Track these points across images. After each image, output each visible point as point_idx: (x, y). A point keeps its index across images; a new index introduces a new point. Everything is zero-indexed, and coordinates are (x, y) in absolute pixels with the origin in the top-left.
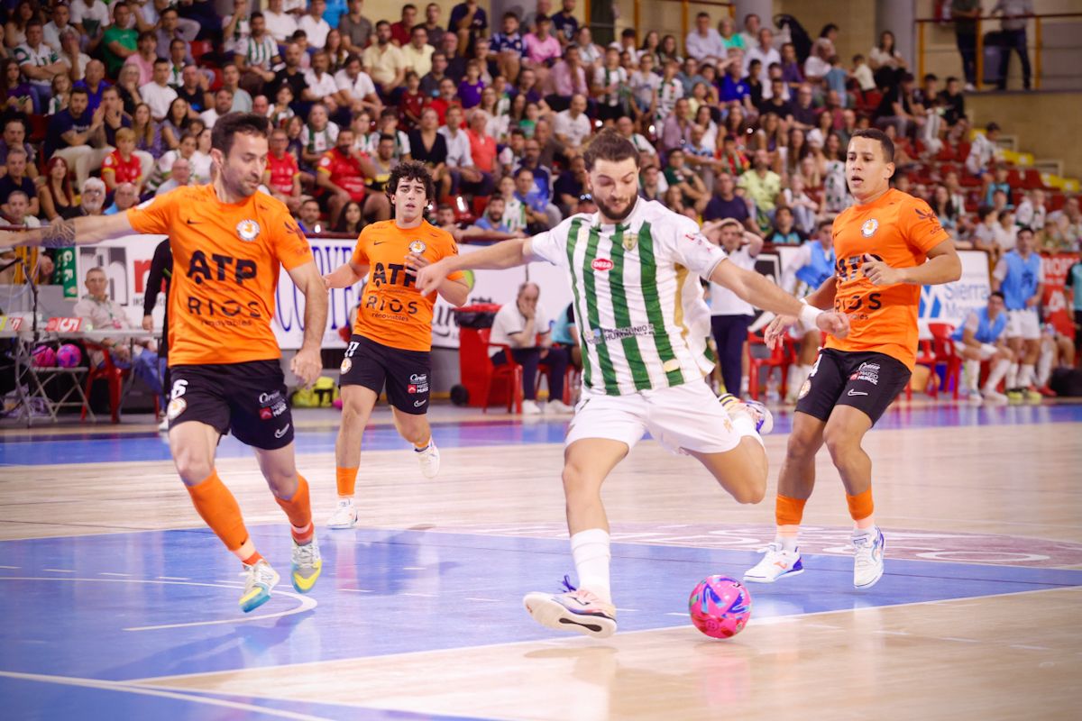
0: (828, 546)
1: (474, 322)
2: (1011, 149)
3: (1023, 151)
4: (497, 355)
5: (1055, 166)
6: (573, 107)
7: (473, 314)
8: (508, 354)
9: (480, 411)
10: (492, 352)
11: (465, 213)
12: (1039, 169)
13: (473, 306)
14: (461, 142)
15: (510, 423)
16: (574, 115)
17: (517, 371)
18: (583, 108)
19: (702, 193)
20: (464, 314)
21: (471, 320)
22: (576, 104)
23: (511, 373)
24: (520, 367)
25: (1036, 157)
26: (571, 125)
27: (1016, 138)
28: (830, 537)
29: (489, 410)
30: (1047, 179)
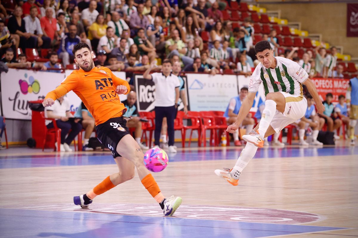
0: (191, 214)
1: (38, 108)
2: (298, 29)
3: (303, 29)
4: (50, 124)
5: (318, 37)
6: (91, 6)
7: (38, 104)
8: (55, 124)
9: (41, 150)
10: (47, 122)
11: (36, 57)
12: (311, 38)
13: (38, 100)
14: (37, 23)
15: (54, 156)
16: (91, 10)
17: (58, 131)
18: (95, 7)
19: (152, 48)
20: (34, 105)
21: (37, 107)
22: (92, 5)
23: (55, 132)
24: (60, 130)
25: (309, 32)
26: (90, 15)
27: (300, 24)
28: (192, 210)
29: (45, 150)
30: (314, 43)
